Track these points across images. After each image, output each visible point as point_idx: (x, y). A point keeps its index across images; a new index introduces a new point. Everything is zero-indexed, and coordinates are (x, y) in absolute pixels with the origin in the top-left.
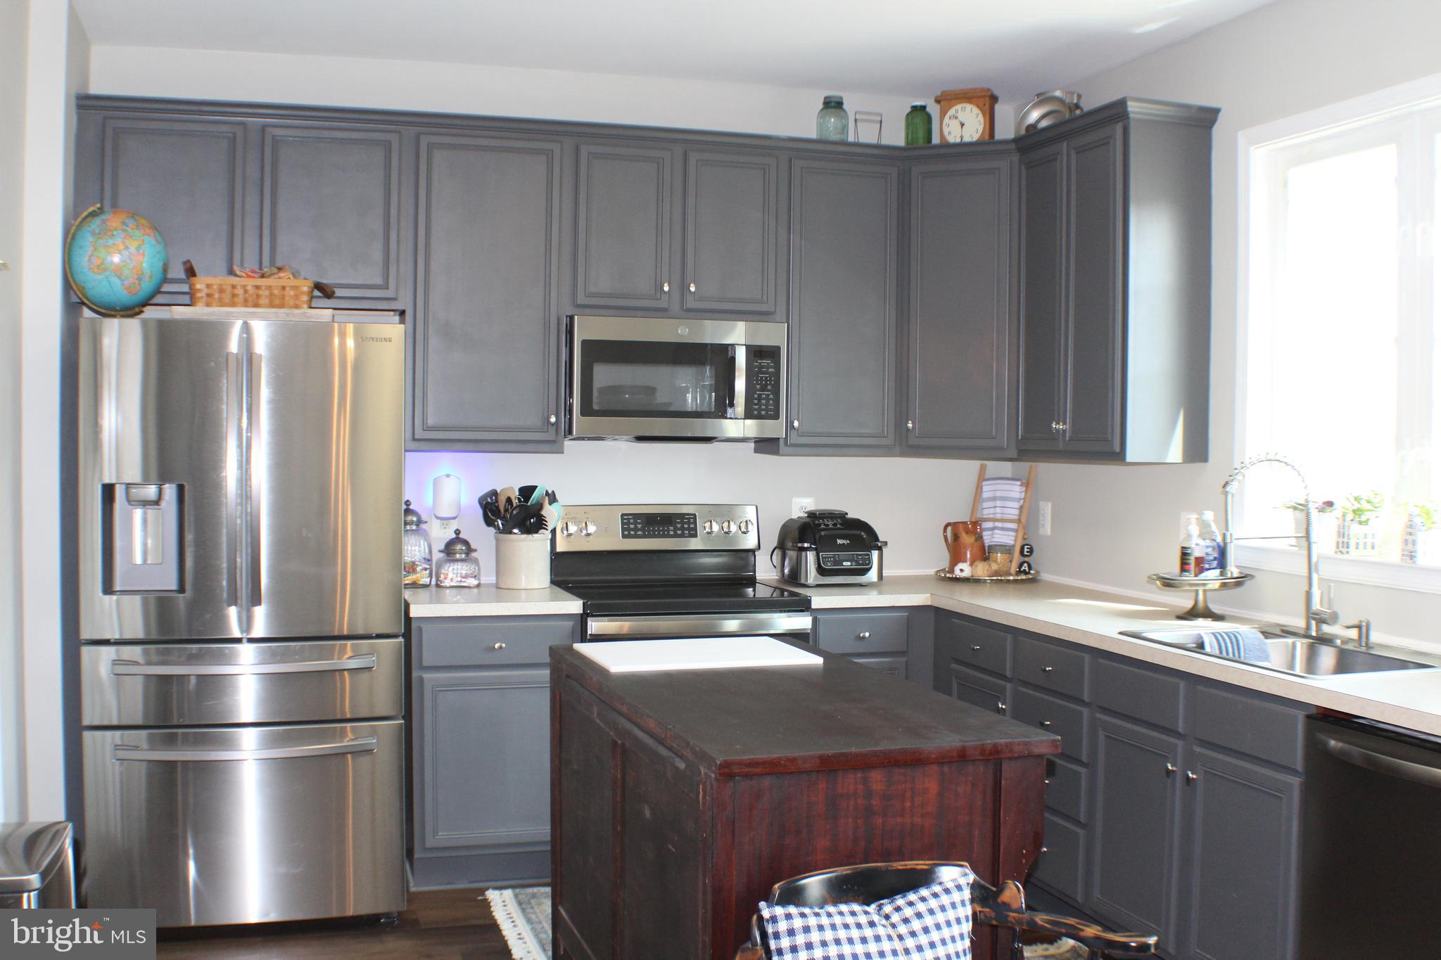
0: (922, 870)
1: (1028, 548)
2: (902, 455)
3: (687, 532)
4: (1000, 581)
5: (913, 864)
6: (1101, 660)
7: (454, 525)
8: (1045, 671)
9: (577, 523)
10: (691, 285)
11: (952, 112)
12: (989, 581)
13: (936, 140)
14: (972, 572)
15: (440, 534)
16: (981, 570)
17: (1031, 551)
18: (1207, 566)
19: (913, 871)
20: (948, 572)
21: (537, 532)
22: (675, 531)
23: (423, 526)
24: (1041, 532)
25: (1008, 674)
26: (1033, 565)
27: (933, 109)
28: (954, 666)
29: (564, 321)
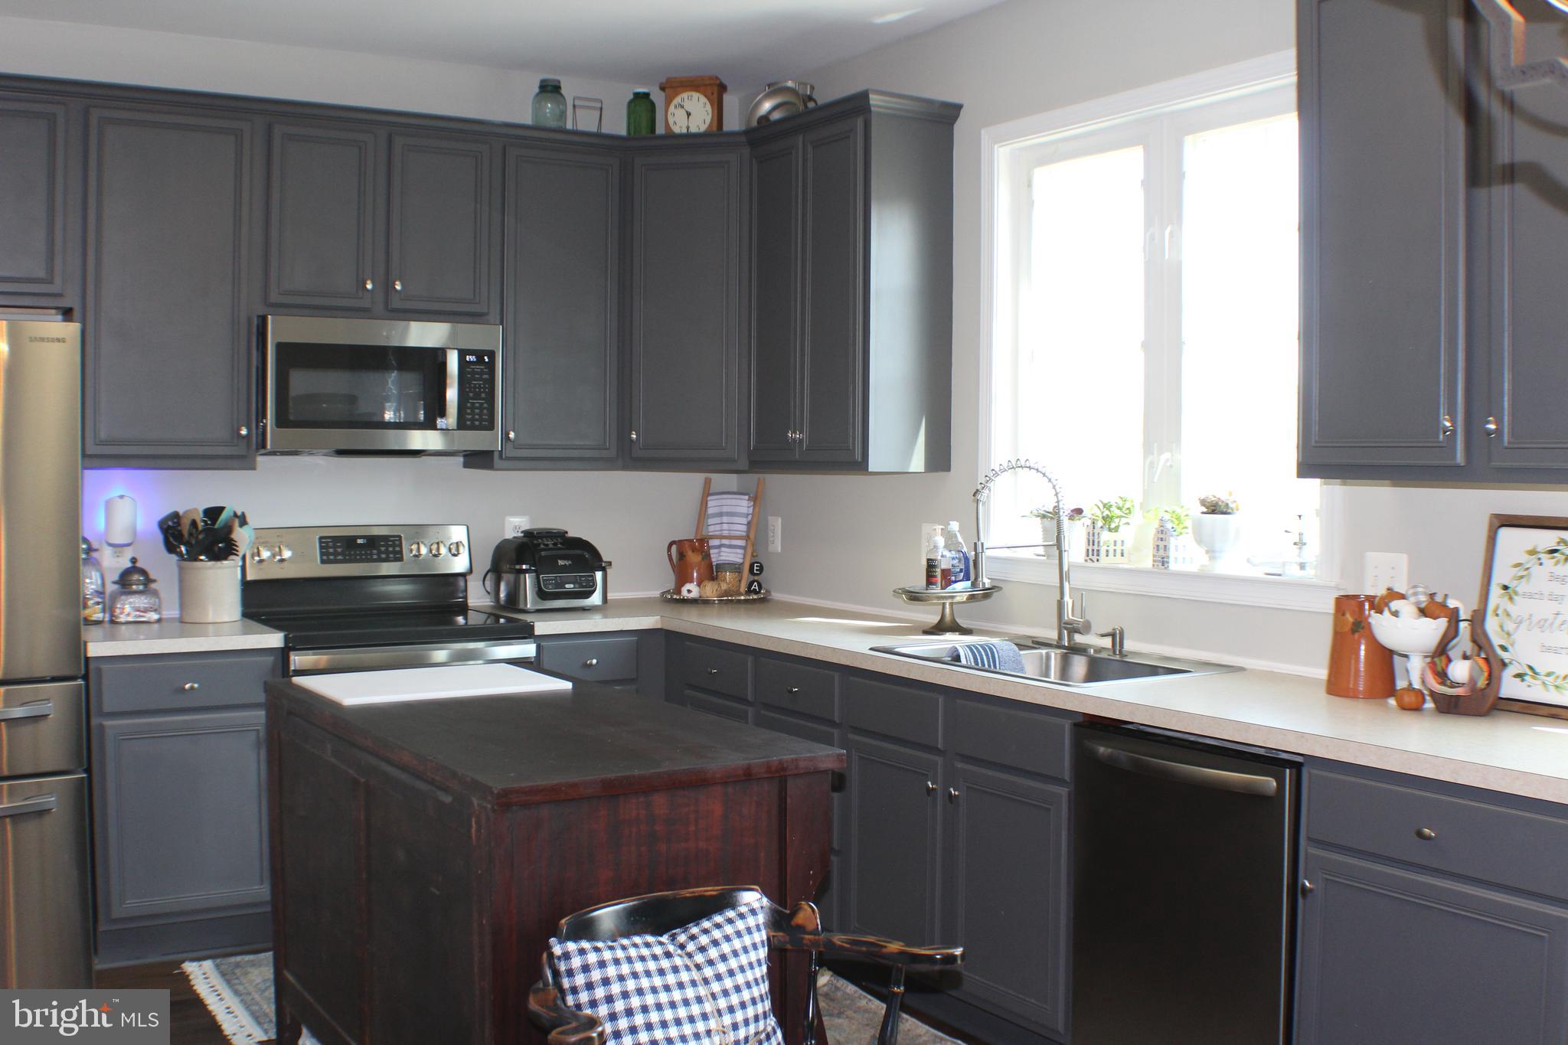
0: (711, 896)
1: (757, 566)
2: (625, 468)
3: (391, 556)
4: (729, 602)
5: (701, 891)
6: (851, 678)
7: (129, 553)
8: (791, 692)
9: (269, 547)
10: (397, 283)
11: (677, 100)
12: (716, 602)
13: (660, 130)
14: (700, 592)
15: (113, 563)
16: (710, 591)
17: (761, 569)
18: (953, 578)
19: (701, 898)
20: (674, 594)
21: (226, 558)
22: (379, 554)
23: (94, 555)
24: (771, 548)
25: (750, 698)
26: (763, 585)
27: (658, 97)
28: (688, 692)
29: (255, 321)
